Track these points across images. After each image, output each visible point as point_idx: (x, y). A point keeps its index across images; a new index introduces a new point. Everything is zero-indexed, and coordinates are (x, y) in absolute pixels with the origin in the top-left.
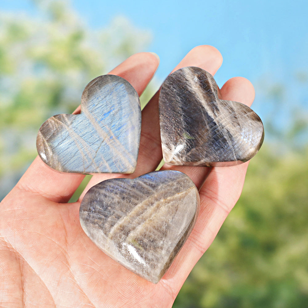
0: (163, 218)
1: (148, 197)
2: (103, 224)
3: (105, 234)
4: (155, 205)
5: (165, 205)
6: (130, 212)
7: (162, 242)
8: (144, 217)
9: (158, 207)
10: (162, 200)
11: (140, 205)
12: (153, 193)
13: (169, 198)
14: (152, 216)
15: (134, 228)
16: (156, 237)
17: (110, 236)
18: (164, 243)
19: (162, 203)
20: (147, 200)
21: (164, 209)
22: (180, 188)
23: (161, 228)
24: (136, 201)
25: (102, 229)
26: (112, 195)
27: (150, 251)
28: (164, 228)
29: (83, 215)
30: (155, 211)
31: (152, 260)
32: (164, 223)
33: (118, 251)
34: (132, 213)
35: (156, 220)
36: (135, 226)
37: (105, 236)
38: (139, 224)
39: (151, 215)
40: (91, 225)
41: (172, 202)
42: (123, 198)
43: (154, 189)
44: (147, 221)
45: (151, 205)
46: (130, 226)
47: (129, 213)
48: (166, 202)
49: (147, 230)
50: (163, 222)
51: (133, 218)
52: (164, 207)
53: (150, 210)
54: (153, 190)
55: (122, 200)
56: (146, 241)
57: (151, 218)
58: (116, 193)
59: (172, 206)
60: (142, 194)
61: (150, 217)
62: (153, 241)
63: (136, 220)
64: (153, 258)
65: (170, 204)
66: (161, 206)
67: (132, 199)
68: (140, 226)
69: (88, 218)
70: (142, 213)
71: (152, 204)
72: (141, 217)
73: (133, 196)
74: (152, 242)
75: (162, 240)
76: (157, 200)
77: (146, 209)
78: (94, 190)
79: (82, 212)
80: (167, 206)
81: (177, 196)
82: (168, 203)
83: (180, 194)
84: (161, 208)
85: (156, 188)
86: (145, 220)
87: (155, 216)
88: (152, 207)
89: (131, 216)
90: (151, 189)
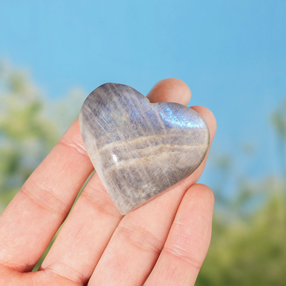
0: (160, 164)
1: (156, 135)
2: (100, 135)
3: (97, 145)
4: (158, 147)
5: (169, 152)
6: (132, 140)
7: (146, 186)
8: (142, 154)
9: (161, 150)
10: (168, 146)
11: (144, 138)
12: (163, 133)
13: (176, 146)
14: (151, 157)
15: (126, 159)
16: (143, 179)
17: (101, 150)
18: (148, 187)
19: (167, 148)
21: (165, 155)
22: (192, 139)
23: (153, 171)
24: (143, 132)
25: (96, 139)
26: (123, 110)
27: (131, 188)
28: (156, 174)
29: (86, 109)
30: (156, 153)
31: (129, 197)
32: (159, 169)
33: (101, 168)
34: (132, 142)
36: (129, 156)
37: (96, 147)
38: (134, 157)
39: (150, 154)
40: (88, 126)
41: (176, 152)
42: (132, 121)
43: (166, 129)
44: (143, 159)
45: (155, 145)
46: (125, 154)
47: (130, 140)
48: (171, 149)
49: (138, 167)
50: (157, 168)
51: (131, 148)
52: (166, 153)
53: (152, 149)
54: (164, 129)
55: (129, 123)
56: (132, 177)
57: (148, 158)
58: (127, 111)
59: (175, 156)
60: (152, 127)
61: (148, 156)
62: (139, 180)
63: (133, 152)
64: (130, 196)
65: (173, 153)
66: (164, 151)
67: (140, 127)
68: (134, 160)
69: (89, 118)
70: (142, 148)
71: (157, 144)
72: (139, 151)
73: (143, 126)
74: (137, 181)
75: (147, 183)
76: (163, 142)
77: (148, 146)
78: (109, 90)
79: (86, 106)
80: (170, 153)
81: (186, 147)
82: (173, 151)
83: (189, 147)
84: (163, 153)
85: (169, 129)
86: (141, 157)
87: (153, 158)
88: (155, 147)
89: (130, 145)
90: (163, 127)
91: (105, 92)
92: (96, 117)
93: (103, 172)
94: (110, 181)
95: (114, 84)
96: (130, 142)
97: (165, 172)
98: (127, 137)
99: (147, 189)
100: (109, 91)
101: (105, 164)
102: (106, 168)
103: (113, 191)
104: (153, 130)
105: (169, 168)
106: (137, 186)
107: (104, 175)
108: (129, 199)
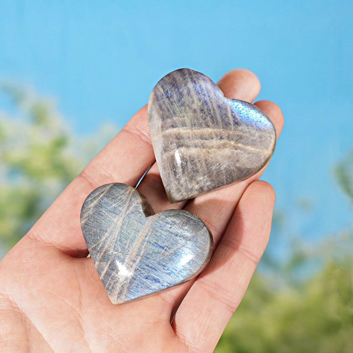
0: (220, 159)
1: (223, 129)
2: (167, 117)
3: (162, 127)
4: (222, 142)
7: (201, 178)
8: (205, 145)
9: (224, 146)
10: (232, 143)
11: (210, 130)
12: (230, 129)
13: (240, 145)
14: (212, 150)
15: (188, 147)
16: (201, 170)
17: (164, 133)
18: (203, 180)
19: (230, 145)
20: (220, 130)
21: (227, 151)
22: (257, 142)
23: (211, 165)
24: (210, 124)
25: (162, 121)
27: (186, 177)
28: (214, 168)
29: (158, 89)
30: (219, 147)
31: (182, 186)
32: (218, 164)
33: (161, 151)
34: (197, 131)
35: (212, 155)
36: (191, 145)
37: (160, 129)
38: (196, 147)
39: (212, 147)
40: (157, 107)
41: (239, 151)
42: (202, 110)
43: (234, 125)
44: (204, 150)
46: (187, 142)
47: (195, 129)
48: (234, 147)
49: (198, 158)
50: (217, 162)
51: (195, 136)
52: (229, 150)
53: (215, 142)
54: (232, 125)
55: (199, 111)
56: (190, 166)
57: (210, 151)
58: (200, 99)
59: (237, 154)
60: (220, 121)
61: (210, 149)
63: (196, 141)
64: (184, 184)
65: (236, 151)
66: (227, 147)
67: (209, 118)
68: (195, 149)
69: (160, 98)
70: (206, 140)
71: (221, 138)
72: (202, 141)
73: (212, 117)
74: (194, 171)
75: (203, 176)
76: (228, 138)
77: (212, 138)
78: (185, 75)
79: (160, 87)
80: (232, 150)
81: (249, 148)
82: (236, 149)
83: (253, 149)
84: (226, 149)
85: (237, 126)
86: (204, 148)
87: (214, 152)
88: (219, 141)
89: (194, 133)
90: (232, 123)
91: (181, 76)
92: (167, 99)
93: (162, 155)
94: (166, 166)
95: (192, 70)
96: (196, 131)
97: (223, 169)
98: (193, 125)
99: (202, 182)
100: (186, 77)
101: (166, 147)
102: (165, 152)
103: (167, 176)
104: (221, 123)
105: (228, 165)
106: (193, 176)
107: (162, 158)
108: (181, 188)
